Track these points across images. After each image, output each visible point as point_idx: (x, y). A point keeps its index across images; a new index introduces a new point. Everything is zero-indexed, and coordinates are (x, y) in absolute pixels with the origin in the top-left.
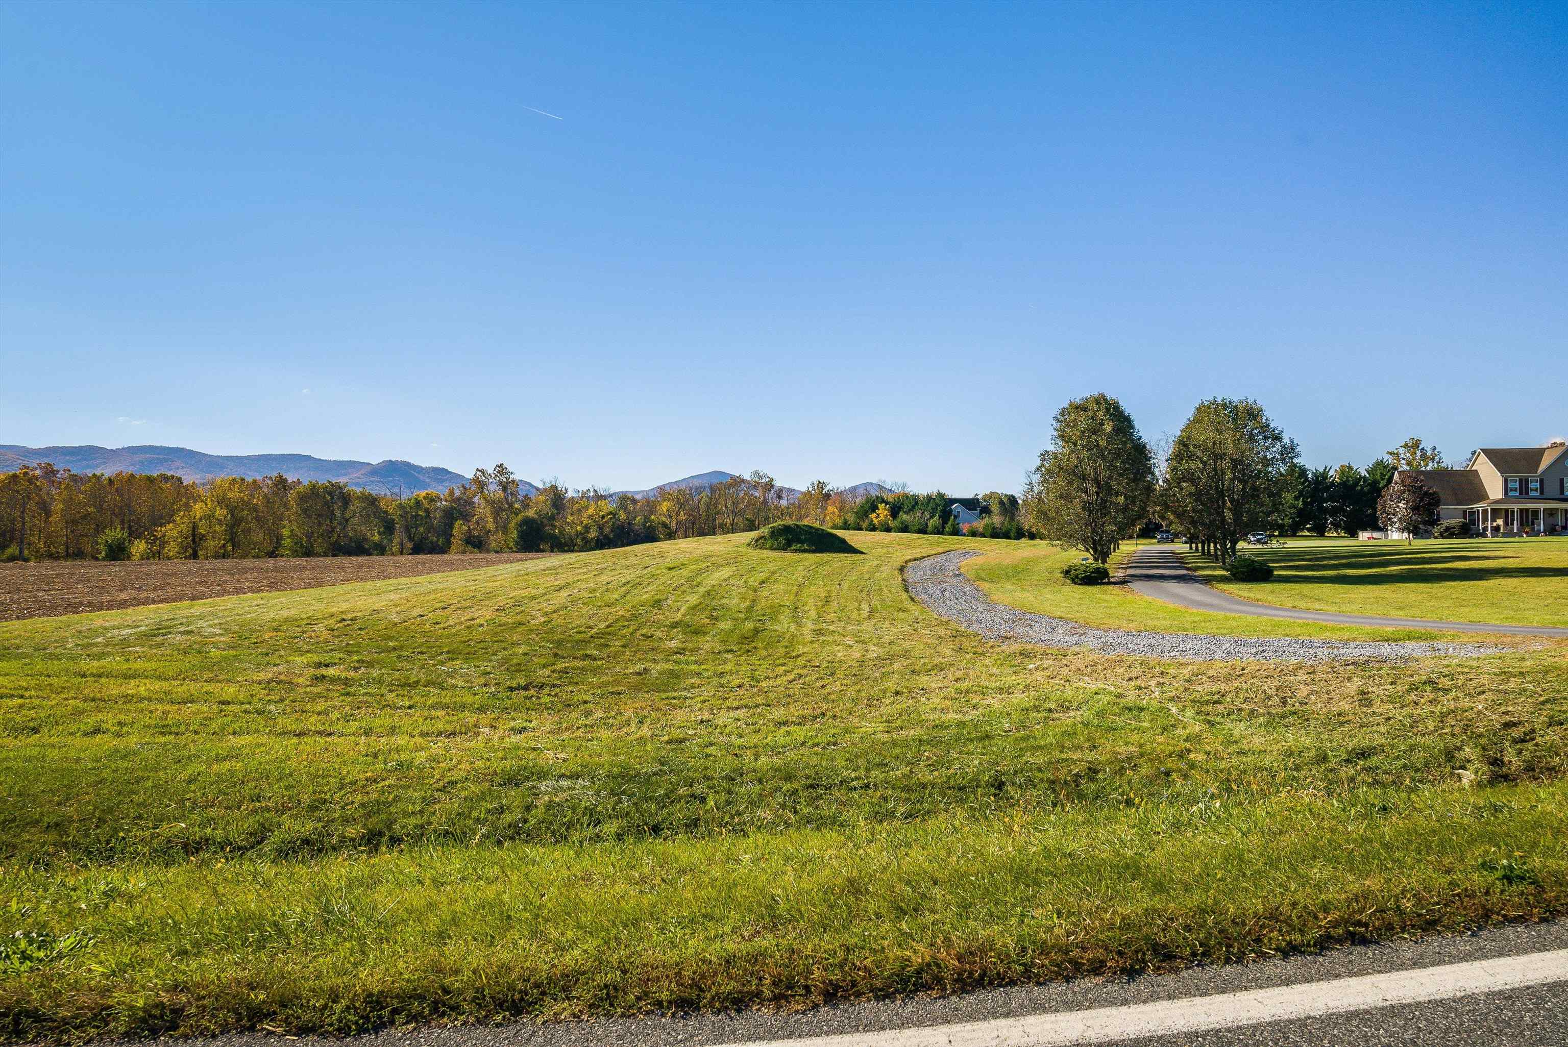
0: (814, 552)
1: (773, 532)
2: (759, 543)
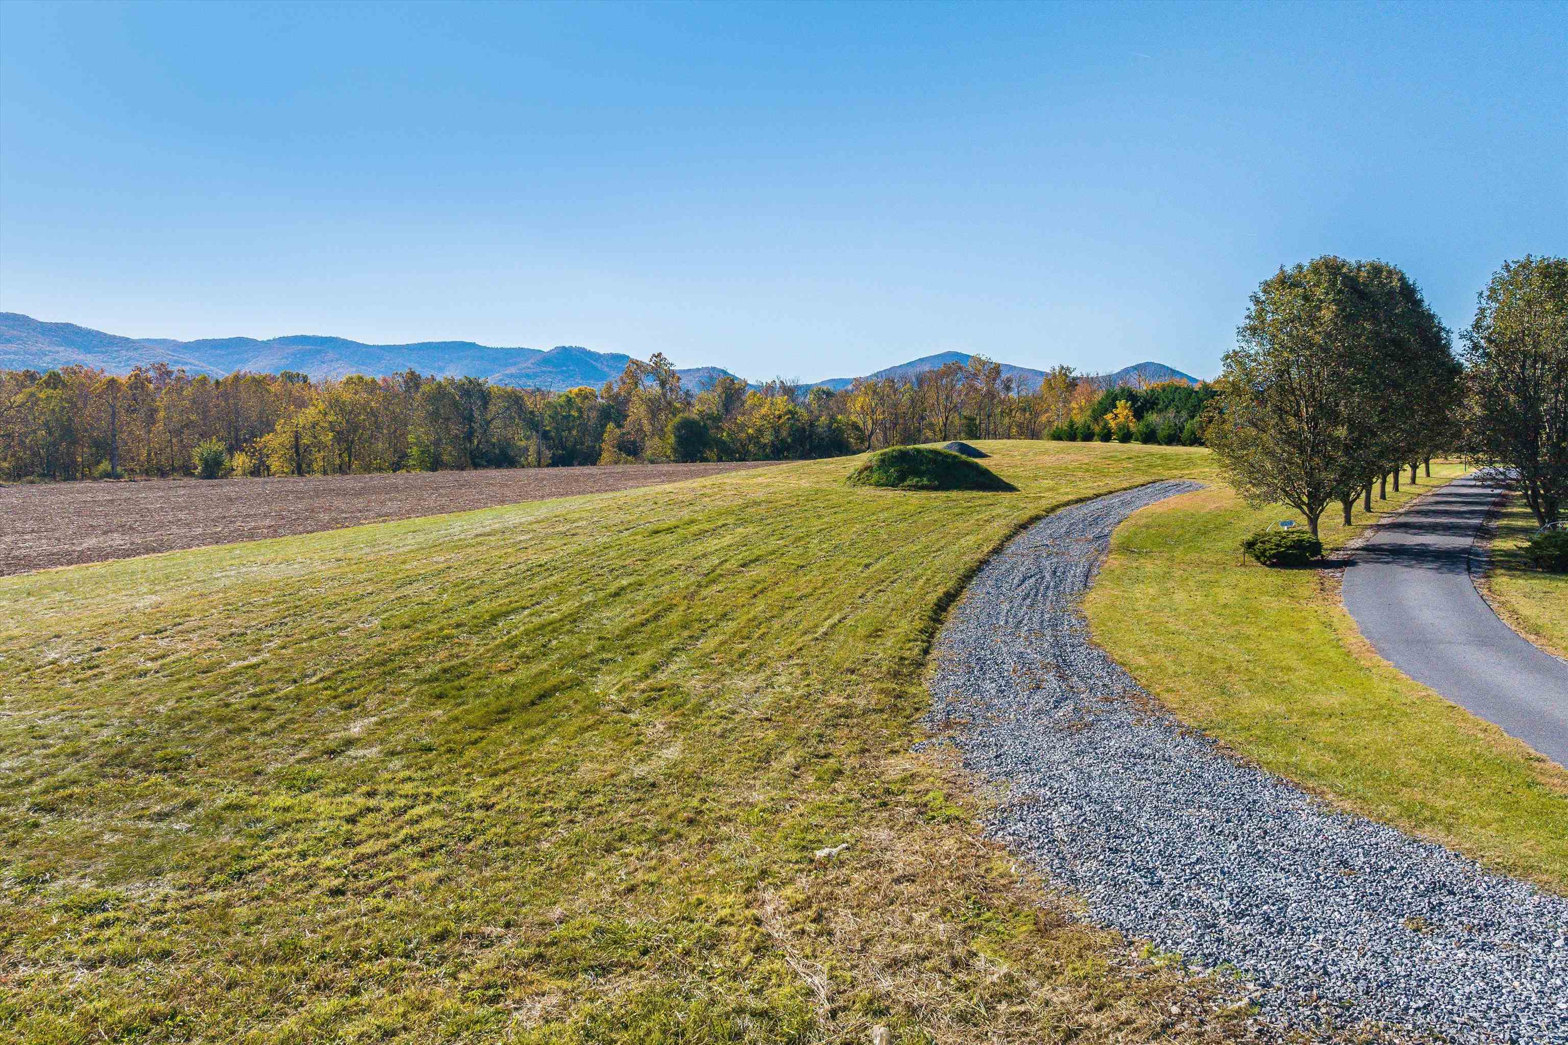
0: (936, 489)
1: (883, 461)
2: (863, 476)
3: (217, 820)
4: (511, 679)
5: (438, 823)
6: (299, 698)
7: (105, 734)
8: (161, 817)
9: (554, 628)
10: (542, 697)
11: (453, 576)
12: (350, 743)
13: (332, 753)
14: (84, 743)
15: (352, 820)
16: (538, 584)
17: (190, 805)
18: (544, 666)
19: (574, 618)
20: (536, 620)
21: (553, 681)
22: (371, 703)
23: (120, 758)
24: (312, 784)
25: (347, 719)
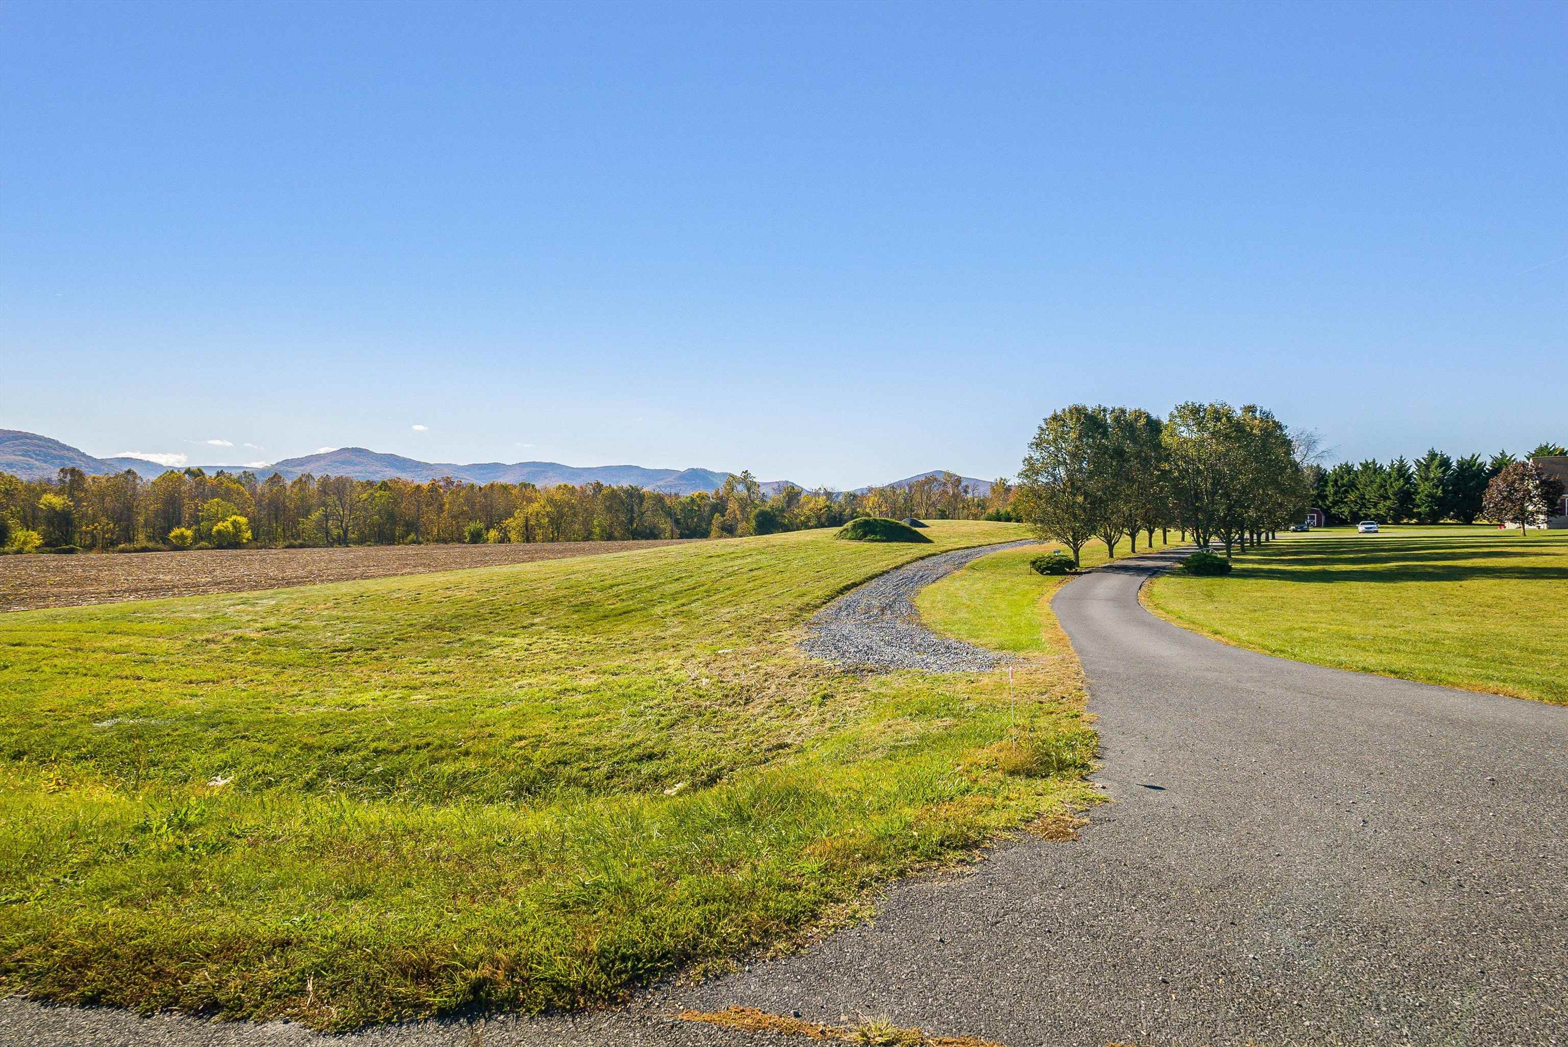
1: (854, 527)
2: (842, 536)
3: (473, 644)
4: (613, 607)
5: (566, 646)
6: (512, 611)
7: (424, 619)
8: (448, 643)
9: (640, 591)
10: (625, 613)
11: (596, 571)
12: (533, 625)
13: (524, 627)
14: (414, 622)
15: (530, 645)
16: (638, 575)
17: (461, 640)
18: (631, 603)
19: (652, 587)
20: (632, 588)
21: (633, 607)
22: (544, 613)
23: (430, 627)
24: (514, 636)
25: (533, 618)
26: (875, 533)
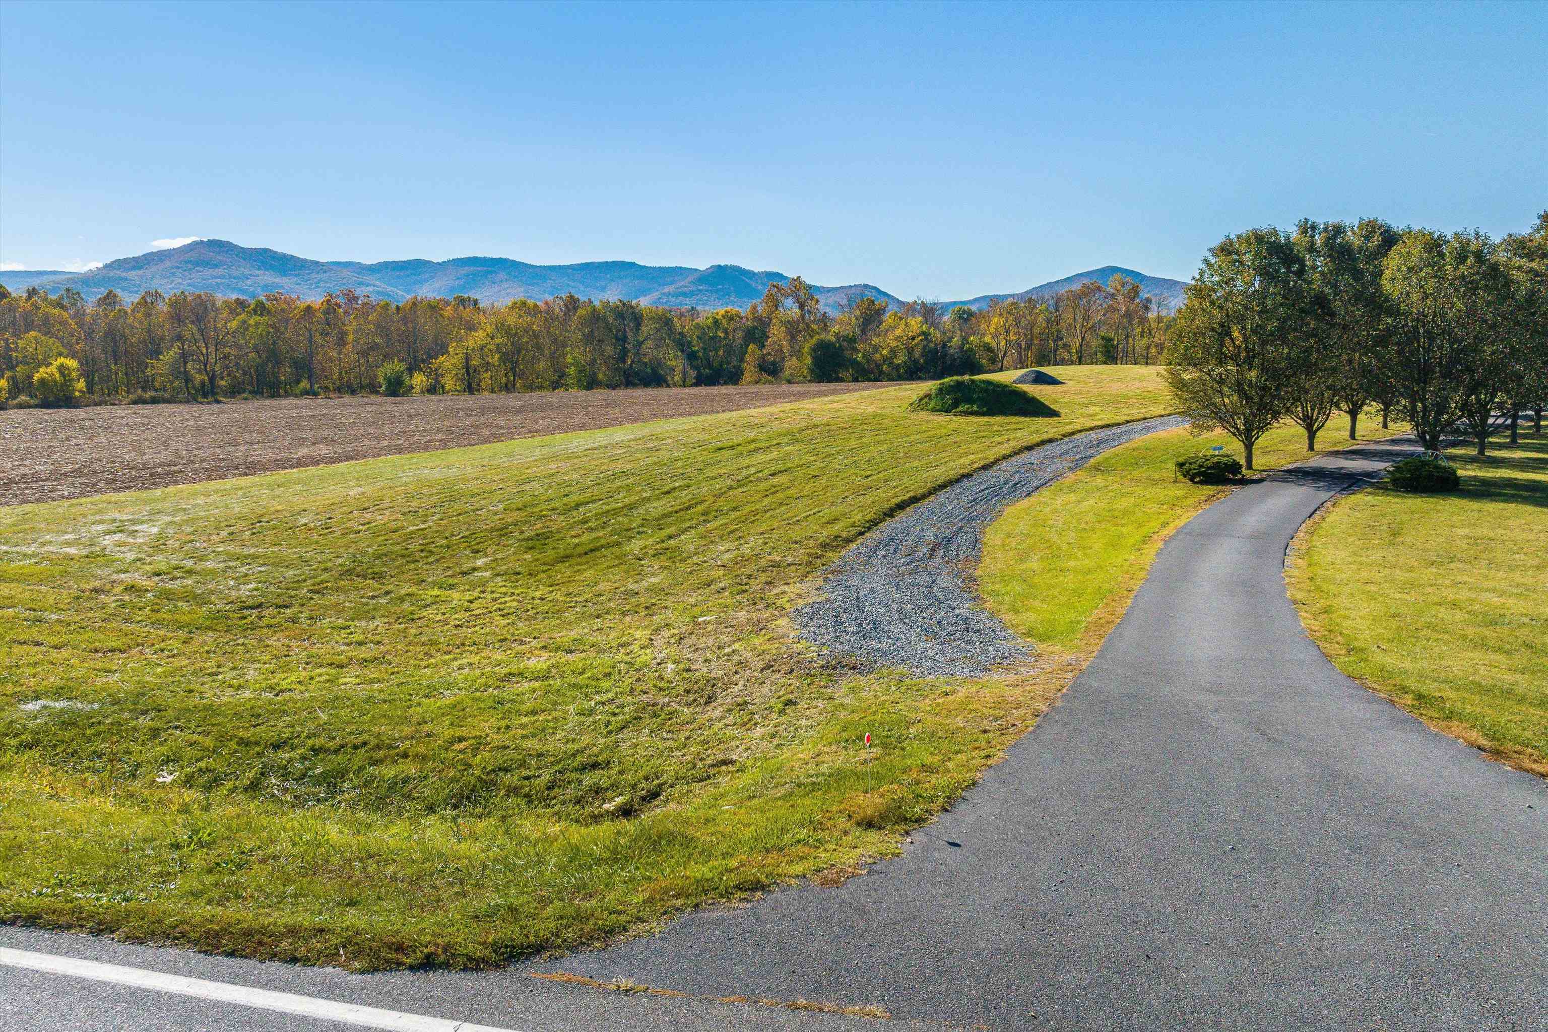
2: (923, 403)
3: (402, 600)
4: (576, 541)
5: (515, 604)
6: (448, 547)
7: (340, 561)
8: (373, 597)
9: (615, 512)
10: (592, 551)
11: (559, 478)
12: (474, 569)
13: (464, 573)
14: (329, 565)
15: (471, 602)
16: (618, 483)
17: (387, 593)
18: (601, 534)
19: (631, 507)
20: (605, 508)
21: (603, 542)
22: (490, 551)
23: (349, 572)
24: (451, 587)
25: (475, 558)
26: (970, 401)
